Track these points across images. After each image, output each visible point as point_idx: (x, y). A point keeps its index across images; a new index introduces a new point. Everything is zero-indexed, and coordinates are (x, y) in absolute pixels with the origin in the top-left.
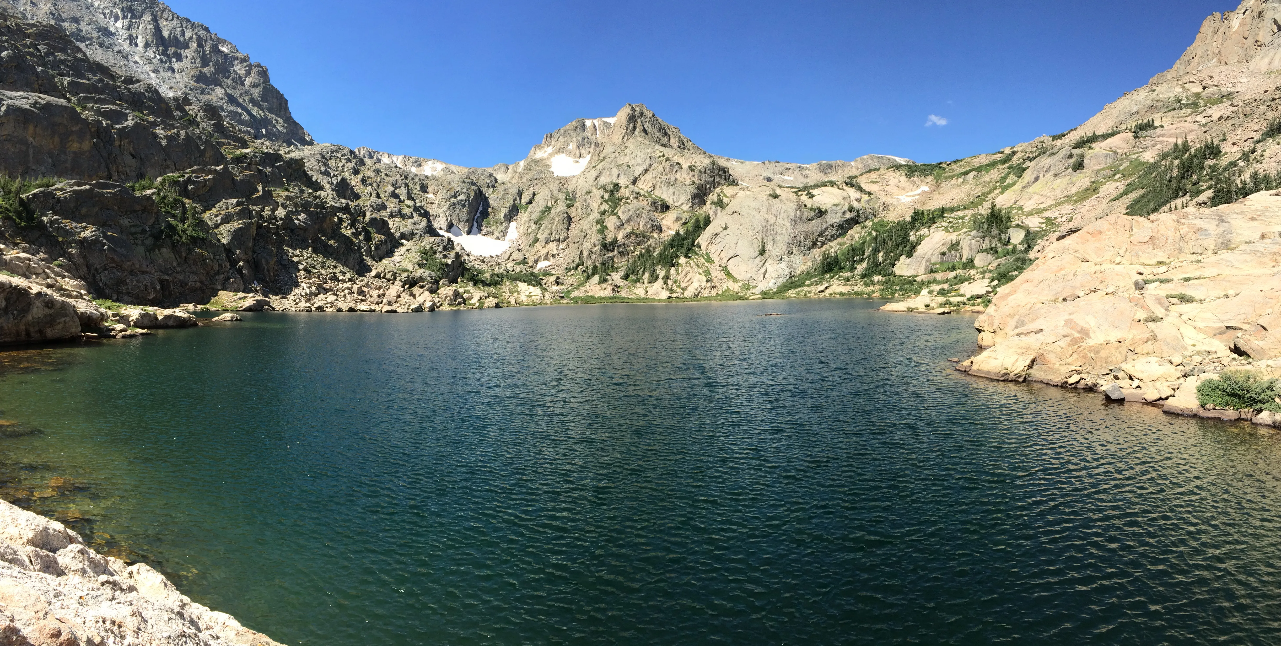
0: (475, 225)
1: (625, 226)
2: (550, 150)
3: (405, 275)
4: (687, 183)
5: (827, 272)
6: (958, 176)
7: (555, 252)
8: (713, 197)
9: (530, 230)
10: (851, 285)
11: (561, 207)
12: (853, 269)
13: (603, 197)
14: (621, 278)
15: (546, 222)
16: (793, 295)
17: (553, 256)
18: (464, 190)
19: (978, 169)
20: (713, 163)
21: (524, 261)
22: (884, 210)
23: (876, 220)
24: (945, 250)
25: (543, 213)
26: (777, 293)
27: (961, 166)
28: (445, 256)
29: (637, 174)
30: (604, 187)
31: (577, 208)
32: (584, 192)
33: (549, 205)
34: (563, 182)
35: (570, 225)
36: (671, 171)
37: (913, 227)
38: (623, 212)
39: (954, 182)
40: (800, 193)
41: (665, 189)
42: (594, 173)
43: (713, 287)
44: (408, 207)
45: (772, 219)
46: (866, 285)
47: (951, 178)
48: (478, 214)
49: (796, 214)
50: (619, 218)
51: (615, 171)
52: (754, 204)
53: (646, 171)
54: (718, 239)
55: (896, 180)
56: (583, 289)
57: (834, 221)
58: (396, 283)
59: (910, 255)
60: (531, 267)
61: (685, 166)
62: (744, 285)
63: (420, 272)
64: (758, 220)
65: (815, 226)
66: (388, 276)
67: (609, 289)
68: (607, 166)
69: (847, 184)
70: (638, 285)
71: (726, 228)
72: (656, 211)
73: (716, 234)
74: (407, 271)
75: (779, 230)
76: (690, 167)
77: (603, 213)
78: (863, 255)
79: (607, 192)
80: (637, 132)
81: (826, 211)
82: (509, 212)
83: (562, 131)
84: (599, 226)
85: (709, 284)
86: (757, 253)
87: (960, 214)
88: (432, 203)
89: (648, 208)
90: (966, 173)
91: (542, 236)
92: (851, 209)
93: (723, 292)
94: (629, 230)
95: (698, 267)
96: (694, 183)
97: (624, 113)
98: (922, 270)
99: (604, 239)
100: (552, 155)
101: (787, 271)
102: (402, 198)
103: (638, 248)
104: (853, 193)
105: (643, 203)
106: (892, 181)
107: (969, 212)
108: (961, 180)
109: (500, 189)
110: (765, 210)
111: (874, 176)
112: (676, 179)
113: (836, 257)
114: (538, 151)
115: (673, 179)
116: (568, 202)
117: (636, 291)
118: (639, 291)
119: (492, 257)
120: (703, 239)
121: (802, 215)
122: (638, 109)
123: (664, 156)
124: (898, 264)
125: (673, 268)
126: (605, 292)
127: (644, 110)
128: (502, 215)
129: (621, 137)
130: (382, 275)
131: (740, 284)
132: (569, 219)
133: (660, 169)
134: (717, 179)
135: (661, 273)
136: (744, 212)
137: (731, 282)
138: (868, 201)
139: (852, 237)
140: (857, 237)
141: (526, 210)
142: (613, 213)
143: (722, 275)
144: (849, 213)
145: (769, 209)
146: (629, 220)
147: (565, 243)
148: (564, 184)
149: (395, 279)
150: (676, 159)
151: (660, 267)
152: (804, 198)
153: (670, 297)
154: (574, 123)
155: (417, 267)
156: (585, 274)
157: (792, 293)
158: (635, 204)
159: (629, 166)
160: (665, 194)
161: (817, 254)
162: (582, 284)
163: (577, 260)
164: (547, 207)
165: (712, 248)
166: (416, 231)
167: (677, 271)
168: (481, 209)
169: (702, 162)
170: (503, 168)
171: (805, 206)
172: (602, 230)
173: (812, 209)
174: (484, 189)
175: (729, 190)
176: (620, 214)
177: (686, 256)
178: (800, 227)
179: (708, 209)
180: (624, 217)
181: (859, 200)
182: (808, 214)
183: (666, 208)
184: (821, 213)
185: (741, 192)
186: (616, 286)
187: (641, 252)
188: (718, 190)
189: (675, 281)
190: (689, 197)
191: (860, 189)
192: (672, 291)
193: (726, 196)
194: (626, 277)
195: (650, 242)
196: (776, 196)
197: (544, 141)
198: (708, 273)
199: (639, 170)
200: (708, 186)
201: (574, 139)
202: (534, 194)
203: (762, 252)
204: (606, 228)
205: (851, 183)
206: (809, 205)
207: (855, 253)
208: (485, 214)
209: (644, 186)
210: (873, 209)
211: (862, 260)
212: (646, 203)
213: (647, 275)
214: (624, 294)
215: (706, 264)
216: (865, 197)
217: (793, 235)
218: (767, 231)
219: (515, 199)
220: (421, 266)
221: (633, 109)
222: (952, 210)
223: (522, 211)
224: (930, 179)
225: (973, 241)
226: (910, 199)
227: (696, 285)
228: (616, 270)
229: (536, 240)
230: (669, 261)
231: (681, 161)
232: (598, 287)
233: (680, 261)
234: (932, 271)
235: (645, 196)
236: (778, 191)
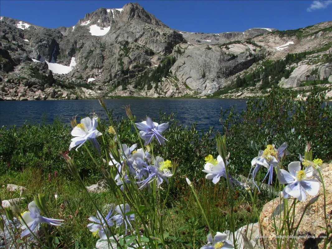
0: (53, 58)
1: (133, 62)
2: (88, 22)
3: (25, 81)
4: (163, 41)
5: (240, 87)
6: (312, 35)
7: (97, 74)
8: (175, 48)
9: (82, 62)
10: (255, 93)
11: (98, 51)
12: (254, 85)
13: (120, 47)
14: (133, 87)
15: (91, 58)
16: (223, 97)
17: (96, 76)
18: (46, 39)
19: (325, 30)
20: (175, 32)
21: (81, 78)
22: (268, 55)
23: (264, 60)
24: (308, 74)
25: (89, 53)
26: (214, 96)
27: (312, 30)
28: (44, 72)
29: (137, 37)
30: (120, 43)
31: (107, 52)
32: (109, 44)
33: (92, 49)
34: (98, 38)
35: (104, 60)
36: (154, 36)
37: (287, 63)
38: (132, 55)
39: (309, 38)
40: (222, 47)
41: (151, 44)
42: (115, 36)
43: (180, 93)
44: (14, 44)
45: (208, 60)
46: (263, 93)
47: (307, 36)
48: (54, 52)
49: (221, 57)
50: (129, 58)
51: (126, 35)
52: (198, 52)
53: (142, 36)
54: (181, 69)
55: (274, 39)
56: (114, 92)
57: (242, 61)
58: (20, 85)
59: (287, 77)
60: (85, 80)
61: (161, 33)
62: (195, 92)
63: (33, 80)
64: (201, 60)
65: (231, 64)
66: (16, 81)
67: (128, 92)
68: (122, 33)
69: (247, 43)
70: (142, 91)
71: (184, 64)
72: (148, 55)
73: (180, 67)
74: (25, 78)
75: (212, 66)
76: (164, 34)
77: (121, 55)
78: (259, 78)
79: (122, 45)
80: (135, 17)
81: (237, 56)
82: (71, 51)
83: (94, 13)
84: (119, 62)
85: (178, 91)
86: (201, 77)
87: (316, 55)
88: (28, 45)
89: (144, 54)
90: (317, 33)
91: (90, 65)
92: (251, 55)
93: (185, 95)
94: (135, 64)
95: (172, 82)
96: (166, 42)
97: (128, 7)
98: (295, 85)
99: (123, 68)
100: (90, 25)
101: (217, 86)
102: (10, 40)
103: (140, 73)
104: (251, 47)
105: (142, 51)
106: (271, 40)
107: (322, 54)
108: (313, 37)
109: (65, 39)
110: (204, 55)
111: (260, 38)
112: (157, 40)
113: (244, 79)
114: (82, 22)
115: (155, 39)
116: (102, 49)
117: (141, 94)
118: (143, 94)
119: (63, 74)
120: (173, 69)
121: (224, 58)
122: (135, 6)
123: (150, 28)
124: (280, 82)
125: (159, 83)
126: (126, 94)
127: (138, 6)
128: (67, 53)
129: (127, 19)
130: (11, 81)
131: (193, 92)
132: (103, 58)
133: (149, 35)
134: (177, 40)
135: (154, 85)
136: (194, 55)
137: (188, 90)
138: (260, 51)
139: (252, 69)
140: (254, 69)
141: (80, 51)
142: (126, 56)
143: (184, 87)
144: (249, 57)
145: (206, 55)
146: (135, 59)
147: (102, 69)
148: (98, 40)
149: (20, 83)
150: (157, 30)
151: (152, 82)
152: (224, 49)
153: (159, 97)
154: (100, 10)
155: (30, 77)
156: (114, 85)
157: (223, 96)
158: (137, 52)
159: (133, 33)
160: (153, 47)
161: (234, 78)
162: (113, 90)
163: (109, 78)
164: (91, 50)
165: (178, 74)
166: (21, 59)
167: (161, 84)
168: (55, 49)
169: (169, 31)
170: (64, 29)
171: (225, 53)
172: (121, 64)
173: (229, 55)
174: (56, 39)
175: (183, 46)
176: (130, 56)
177: (165, 77)
178: (224, 64)
179: (173, 54)
180: (132, 58)
181: (255, 50)
182: (226, 58)
183: (152, 53)
184: (234, 57)
185: (190, 46)
186: (131, 91)
187: (142, 75)
188: (178, 45)
189: (161, 89)
190: (164, 49)
191: (255, 45)
192: (160, 94)
193: (182, 48)
194: (135, 87)
195: (146, 70)
196: (209, 49)
197: (85, 17)
198: (176, 85)
199: (138, 35)
200: (173, 43)
201: (101, 17)
202: (83, 44)
203: (204, 76)
204: (123, 63)
205: (249, 42)
206: (227, 53)
207: (255, 77)
208: (58, 53)
209: (141, 43)
210: (263, 54)
211: (259, 81)
212: (143, 51)
213: (146, 86)
214: (135, 95)
215: (175, 81)
216: (258, 49)
217: (219, 68)
218: (206, 66)
219: (73, 45)
220: (32, 77)
221: (133, 5)
222: (310, 53)
223: (77, 52)
224: (294, 38)
225: (327, 69)
226: (282, 49)
227: (171, 91)
228: (130, 83)
229: (86, 67)
230: (157, 79)
231: (159, 31)
232: (122, 92)
233: (162, 79)
234: (301, 85)
235: (142, 48)
236: (210, 46)
